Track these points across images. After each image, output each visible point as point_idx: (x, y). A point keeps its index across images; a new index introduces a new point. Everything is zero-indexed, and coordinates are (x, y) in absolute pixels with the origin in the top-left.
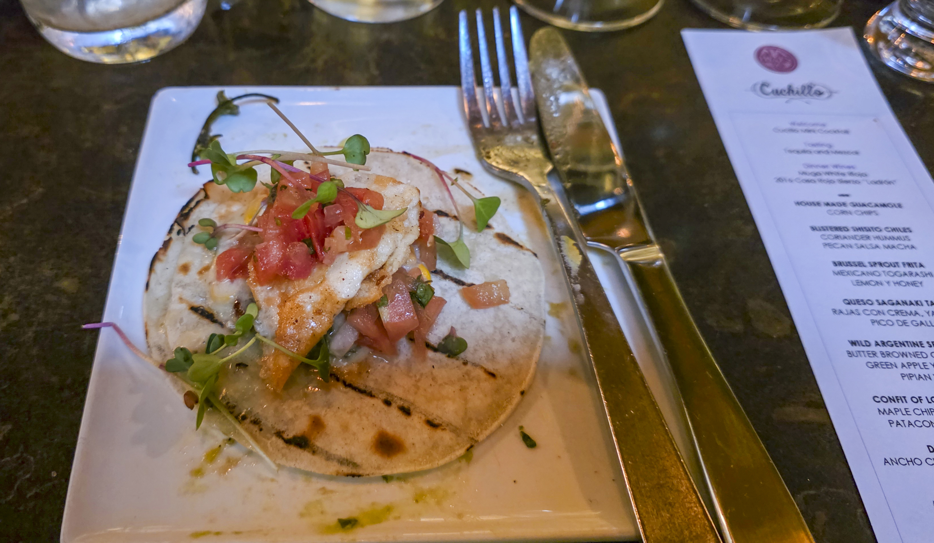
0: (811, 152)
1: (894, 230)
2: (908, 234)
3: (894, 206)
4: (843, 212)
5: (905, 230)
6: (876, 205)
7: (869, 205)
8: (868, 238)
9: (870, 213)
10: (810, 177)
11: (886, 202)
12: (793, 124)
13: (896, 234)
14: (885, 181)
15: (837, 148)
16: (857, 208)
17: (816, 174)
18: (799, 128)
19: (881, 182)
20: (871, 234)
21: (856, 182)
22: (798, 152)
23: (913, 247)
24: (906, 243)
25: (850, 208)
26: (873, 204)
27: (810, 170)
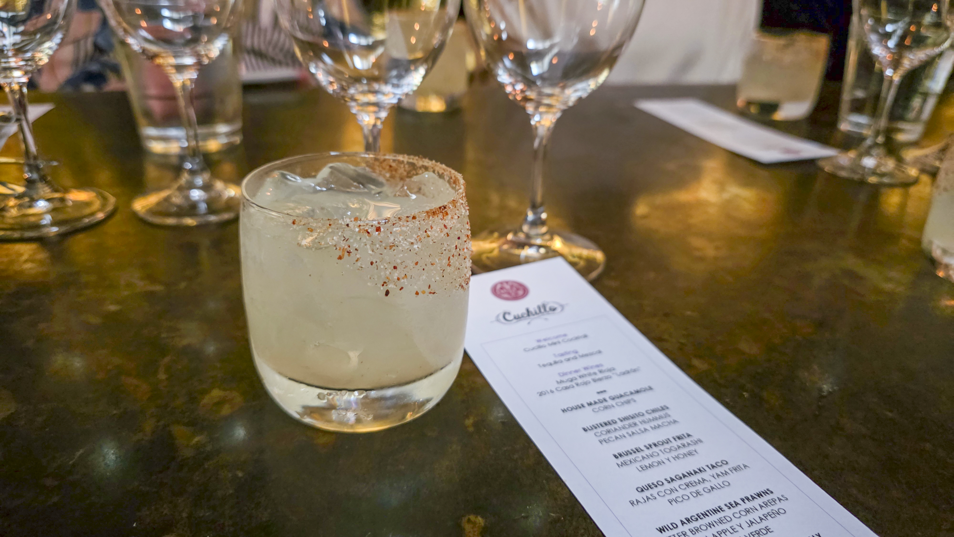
0: (561, 362)
1: (654, 411)
2: (667, 411)
3: (645, 390)
4: (606, 408)
5: (663, 409)
6: (632, 393)
7: (625, 395)
8: (635, 424)
9: (628, 402)
10: (568, 384)
11: (638, 388)
12: (539, 341)
13: (657, 415)
14: (631, 370)
15: (581, 353)
16: (617, 400)
17: (572, 380)
18: (545, 343)
19: (628, 372)
20: (637, 420)
21: (607, 378)
22: (551, 364)
23: (675, 422)
24: (668, 419)
25: (610, 402)
26: (629, 393)
27: (565, 378)
